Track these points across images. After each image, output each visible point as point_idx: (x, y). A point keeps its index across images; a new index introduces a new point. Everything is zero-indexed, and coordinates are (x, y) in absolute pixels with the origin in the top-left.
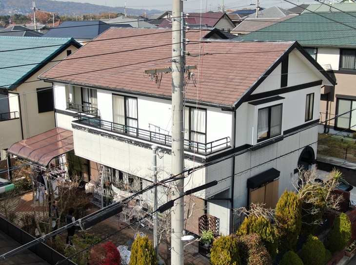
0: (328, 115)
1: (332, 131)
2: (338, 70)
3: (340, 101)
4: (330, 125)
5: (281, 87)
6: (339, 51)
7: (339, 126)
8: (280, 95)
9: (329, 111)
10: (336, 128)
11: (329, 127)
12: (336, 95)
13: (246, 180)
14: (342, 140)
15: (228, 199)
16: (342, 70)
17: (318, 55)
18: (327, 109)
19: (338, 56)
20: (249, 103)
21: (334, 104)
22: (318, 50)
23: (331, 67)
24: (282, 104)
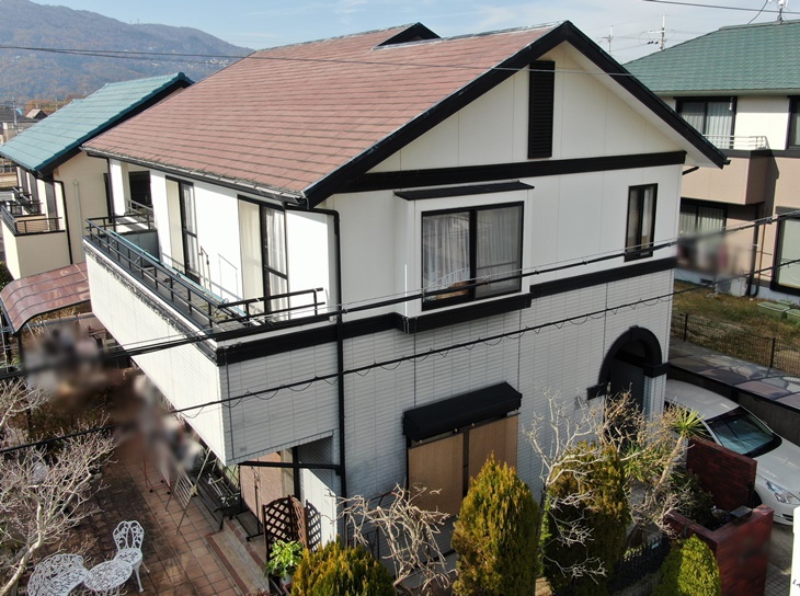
0: (758, 255)
1: (765, 292)
2: (783, 148)
3: (789, 224)
4: (762, 277)
5: (529, 157)
6: (786, 104)
7: (783, 280)
8: (523, 181)
9: (759, 245)
10: (775, 286)
11: (759, 283)
12: (777, 208)
13: (399, 414)
14: (785, 315)
15: (331, 467)
16: (792, 150)
17: (739, 115)
18: (756, 241)
19: (785, 117)
20: (396, 194)
21: (771, 229)
22: (739, 104)
23: (767, 143)
24: (521, 204)
